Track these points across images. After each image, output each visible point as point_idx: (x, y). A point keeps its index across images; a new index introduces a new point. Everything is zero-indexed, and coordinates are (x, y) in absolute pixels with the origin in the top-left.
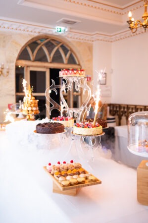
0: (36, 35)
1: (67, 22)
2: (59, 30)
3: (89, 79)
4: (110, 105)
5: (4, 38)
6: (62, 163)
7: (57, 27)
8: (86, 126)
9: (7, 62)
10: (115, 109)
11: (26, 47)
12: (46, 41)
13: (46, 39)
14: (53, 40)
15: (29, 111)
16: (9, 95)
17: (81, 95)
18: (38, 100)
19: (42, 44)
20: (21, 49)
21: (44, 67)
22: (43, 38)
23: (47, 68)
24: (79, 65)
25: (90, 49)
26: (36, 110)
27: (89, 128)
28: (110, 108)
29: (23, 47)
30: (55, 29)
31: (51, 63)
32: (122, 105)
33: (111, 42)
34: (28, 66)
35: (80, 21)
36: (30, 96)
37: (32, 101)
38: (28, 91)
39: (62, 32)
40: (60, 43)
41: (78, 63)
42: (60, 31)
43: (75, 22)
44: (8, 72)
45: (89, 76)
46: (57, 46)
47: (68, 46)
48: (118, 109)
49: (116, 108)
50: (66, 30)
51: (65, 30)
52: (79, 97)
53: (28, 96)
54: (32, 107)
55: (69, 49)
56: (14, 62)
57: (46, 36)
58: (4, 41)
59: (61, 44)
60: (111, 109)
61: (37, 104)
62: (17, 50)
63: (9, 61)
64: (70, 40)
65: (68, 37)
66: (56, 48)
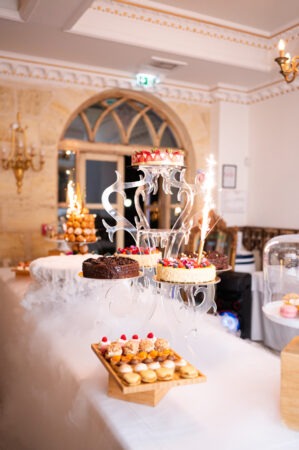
0: (99, 90)
1: (159, 65)
2: (144, 81)
4: (244, 229)
5: (37, 96)
6: (129, 337)
7: (138, 76)
8: (182, 264)
9: (42, 143)
10: (253, 237)
11: (80, 114)
12: (118, 103)
13: (119, 99)
14: (132, 101)
15: (76, 236)
16: (45, 206)
18: (95, 216)
19: (110, 108)
20: (70, 119)
21: (114, 153)
22: (111, 98)
23: (119, 155)
24: (183, 149)
25: (205, 118)
26: (91, 235)
27: (187, 268)
28: (244, 235)
30: (136, 79)
31: (127, 145)
32: (268, 229)
33: (248, 104)
34: (83, 152)
35: (184, 63)
36: (80, 207)
37: (83, 216)
38: (76, 197)
39: (150, 85)
40: (146, 106)
41: (179, 145)
42: (146, 83)
43: (175, 66)
44: (42, 163)
46: (139, 112)
47: (161, 112)
48: (259, 238)
49: (257, 235)
50: (158, 81)
51: (154, 82)
53: (76, 207)
54: (83, 228)
55: (163, 118)
56: (53, 143)
57: (117, 93)
58: (37, 104)
59: (147, 109)
60: (246, 236)
61: (92, 224)
62: (61, 121)
63: (45, 142)
64: (165, 100)
65: (161, 95)
66: (138, 117)
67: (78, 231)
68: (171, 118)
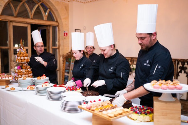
3: (66, 34)
11: (9, 3)
17: (59, 48)
19: (24, 1)
20: (5, 5)
23: (28, 24)
24: (57, 22)
25: (67, 8)
29: (6, 3)
31: (32, 19)
33: (84, 3)
34: (11, 22)
41: (56, 20)
45: (66, 32)
46: (37, 4)
47: (47, 4)
52: (58, 50)
55: (48, 7)
59: (41, 3)
66: (37, 6)
67: (22, 58)
68: (52, 7)
